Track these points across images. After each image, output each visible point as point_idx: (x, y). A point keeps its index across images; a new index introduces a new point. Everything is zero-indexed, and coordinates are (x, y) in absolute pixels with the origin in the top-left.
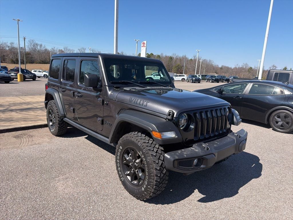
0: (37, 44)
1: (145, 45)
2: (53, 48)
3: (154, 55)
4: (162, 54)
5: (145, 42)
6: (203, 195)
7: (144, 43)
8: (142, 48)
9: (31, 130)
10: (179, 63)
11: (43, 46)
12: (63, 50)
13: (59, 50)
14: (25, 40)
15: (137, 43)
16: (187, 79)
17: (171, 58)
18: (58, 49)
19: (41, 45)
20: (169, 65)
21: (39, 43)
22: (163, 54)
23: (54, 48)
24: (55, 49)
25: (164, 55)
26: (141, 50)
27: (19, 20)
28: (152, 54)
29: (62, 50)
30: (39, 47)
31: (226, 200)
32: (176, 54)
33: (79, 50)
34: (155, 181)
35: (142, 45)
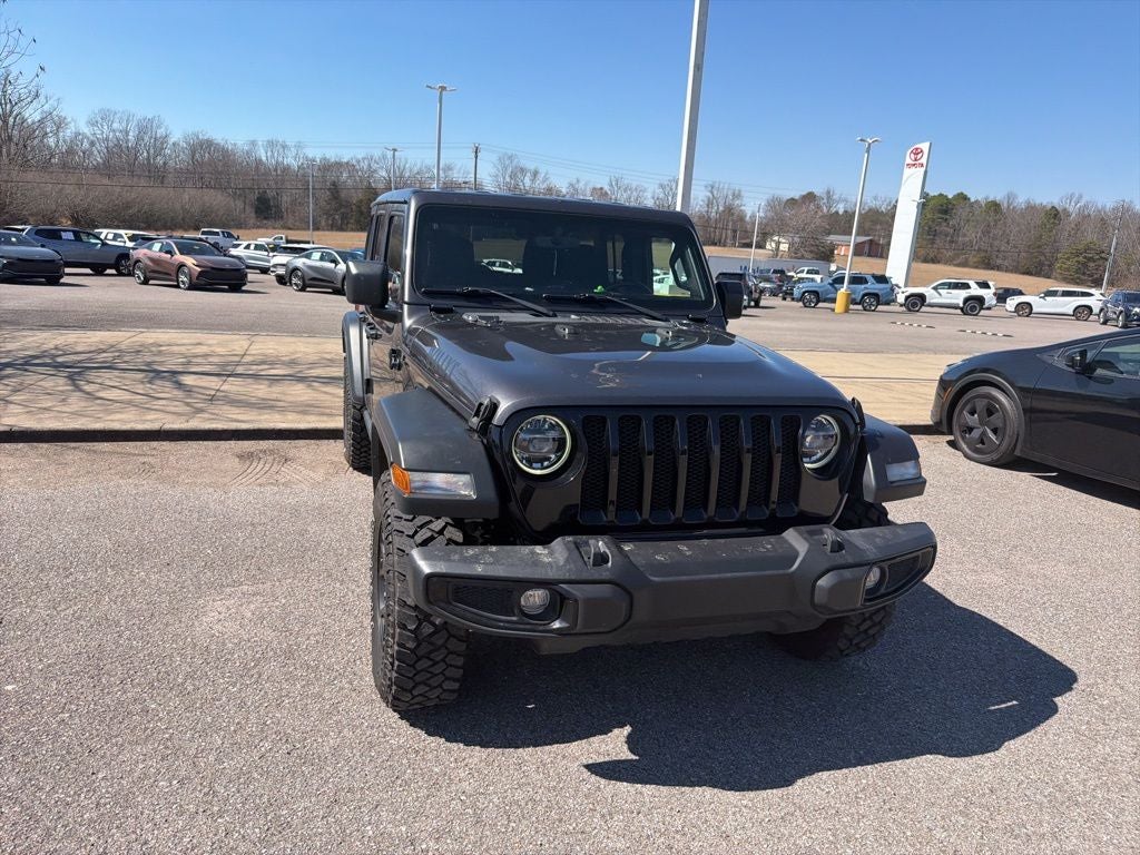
0: (523, 170)
1: (924, 161)
2: (574, 181)
3: (972, 200)
4: (1011, 197)
5: (925, 146)
6: (629, 753)
7: (917, 152)
8: (907, 171)
9: (301, 443)
10: (1090, 236)
11: (541, 177)
12: (606, 188)
13: (594, 189)
14: (476, 157)
15: (868, 151)
16: (1102, 310)
17: (1054, 215)
18: (591, 186)
19: (535, 174)
20: (1039, 247)
21: (531, 166)
22: (1015, 197)
23: (578, 181)
24: (581, 186)
25: (1021, 200)
26: (904, 178)
27: (443, 88)
28: (962, 197)
29: (601, 189)
30: (527, 181)
31: (707, 793)
32: (1081, 197)
33: (661, 186)
34: (398, 645)
35: (908, 161)
